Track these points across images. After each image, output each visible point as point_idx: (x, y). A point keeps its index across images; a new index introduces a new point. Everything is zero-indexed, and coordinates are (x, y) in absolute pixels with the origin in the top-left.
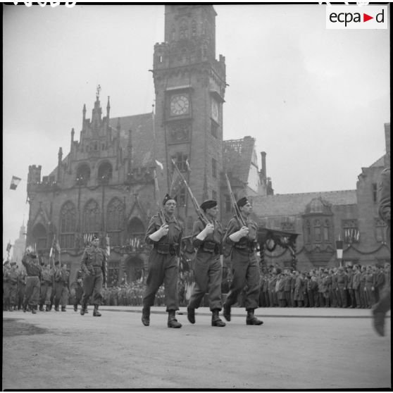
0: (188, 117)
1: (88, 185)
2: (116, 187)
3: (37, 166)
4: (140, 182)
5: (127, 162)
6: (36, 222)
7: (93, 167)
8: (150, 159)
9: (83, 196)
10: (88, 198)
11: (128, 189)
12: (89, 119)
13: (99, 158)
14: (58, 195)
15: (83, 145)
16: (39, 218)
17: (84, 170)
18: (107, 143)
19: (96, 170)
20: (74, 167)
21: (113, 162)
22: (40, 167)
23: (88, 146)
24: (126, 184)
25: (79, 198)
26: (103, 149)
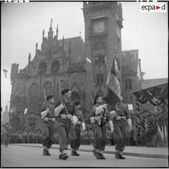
0: (104, 33)
1: (46, 74)
2: (62, 74)
3: (16, 64)
4: (76, 71)
5: (68, 61)
6: (16, 95)
7: (49, 64)
8: (80, 59)
9: (42, 80)
10: (46, 81)
11: (69, 75)
12: (46, 38)
13: (52, 58)
14: (28, 79)
15: (43, 51)
16: (17, 93)
17: (43, 65)
18: (57, 50)
19: (50, 65)
20: (37, 64)
21: (60, 60)
22: (18, 65)
23: (45, 52)
24: (68, 72)
25: (41, 81)
26: (54, 54)
